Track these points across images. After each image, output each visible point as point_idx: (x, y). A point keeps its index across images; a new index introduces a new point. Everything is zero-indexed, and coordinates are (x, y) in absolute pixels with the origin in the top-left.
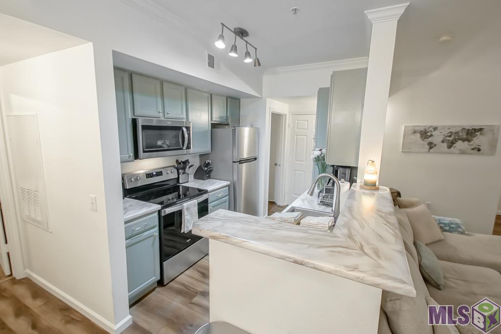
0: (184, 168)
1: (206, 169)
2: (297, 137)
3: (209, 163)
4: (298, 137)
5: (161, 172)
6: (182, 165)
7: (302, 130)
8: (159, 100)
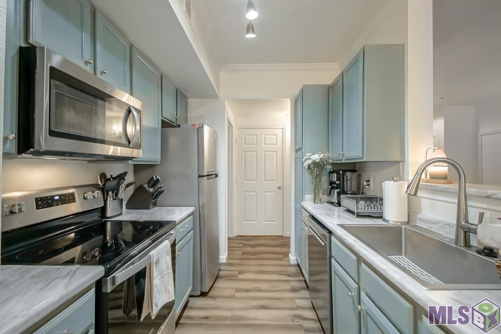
0: (116, 190)
1: (151, 190)
2: (245, 154)
3: (158, 180)
4: (247, 153)
5: (73, 194)
6: (113, 183)
7: (251, 146)
8: (87, 38)
